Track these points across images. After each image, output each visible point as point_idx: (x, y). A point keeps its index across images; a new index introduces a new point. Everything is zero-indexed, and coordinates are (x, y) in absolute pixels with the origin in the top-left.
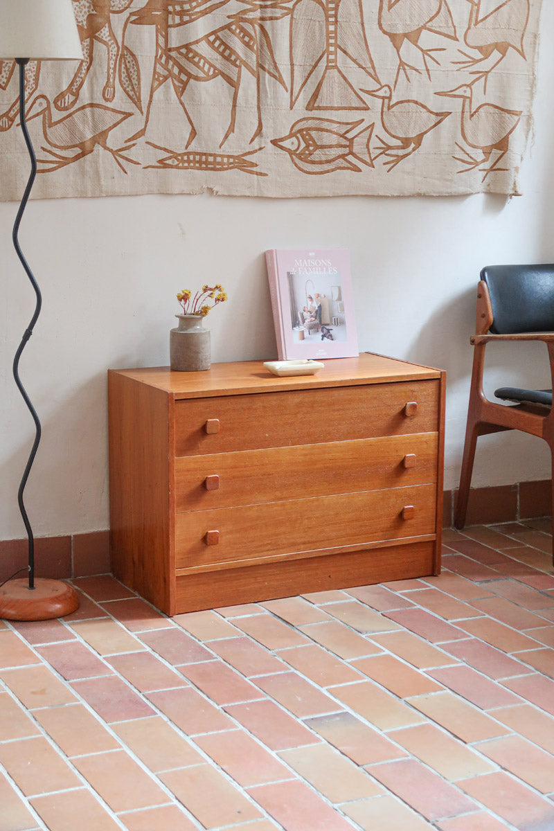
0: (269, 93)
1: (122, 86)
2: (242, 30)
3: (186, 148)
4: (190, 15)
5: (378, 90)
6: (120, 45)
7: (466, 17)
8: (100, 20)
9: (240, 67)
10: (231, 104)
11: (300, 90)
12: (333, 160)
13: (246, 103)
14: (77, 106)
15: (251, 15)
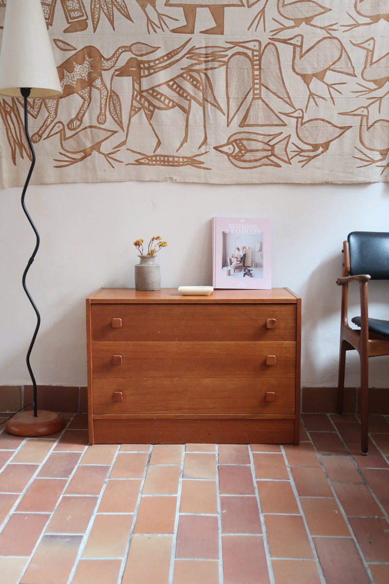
0: (211, 116)
1: (111, 115)
2: (191, 77)
3: (154, 152)
4: (154, 69)
5: (292, 113)
6: (109, 89)
7: (363, 60)
8: (94, 75)
9: (190, 100)
10: (185, 124)
11: (235, 115)
12: (260, 159)
13: (195, 124)
14: (81, 128)
15: (197, 67)
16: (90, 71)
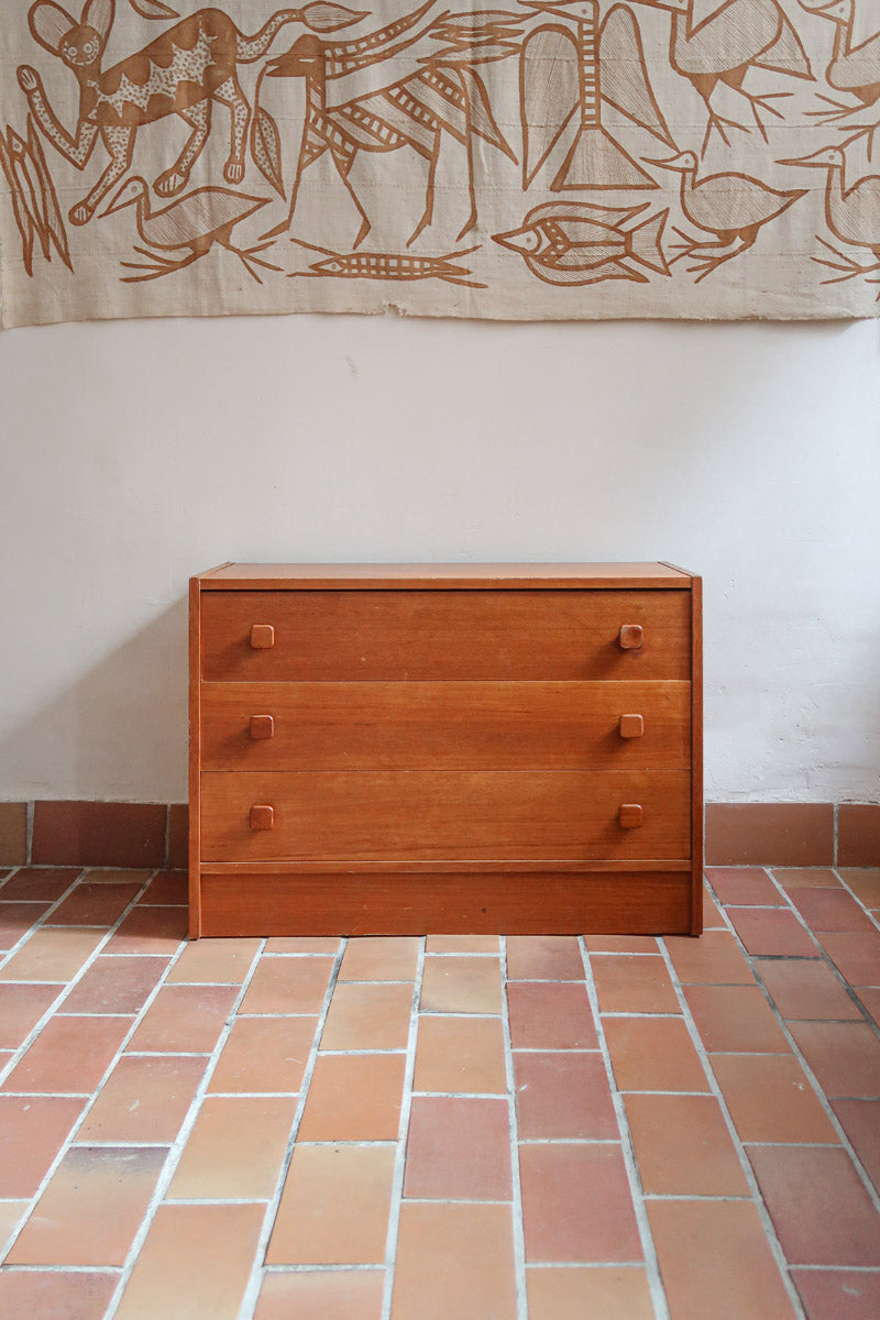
0: (485, 166)
1: (257, 163)
2: (441, 78)
3: (355, 247)
4: (356, 61)
5: (672, 159)
6: (252, 106)
7: (828, 44)
8: (220, 73)
9: (438, 131)
10: (426, 184)
11: (541, 163)
12: (599, 264)
13: (450, 183)
14: (187, 190)
15: (454, 57)
16: (210, 63)
